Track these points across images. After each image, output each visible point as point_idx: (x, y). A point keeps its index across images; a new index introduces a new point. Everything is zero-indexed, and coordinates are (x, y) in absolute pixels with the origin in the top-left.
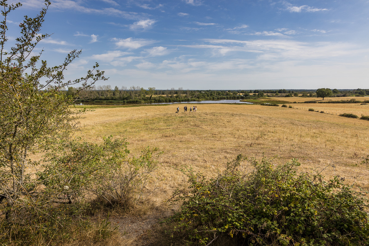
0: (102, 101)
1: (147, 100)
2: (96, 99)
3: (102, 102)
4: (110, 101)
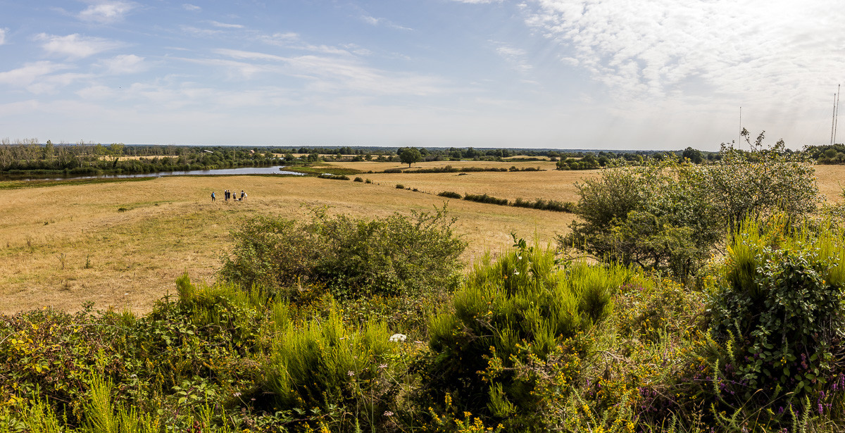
0: (23, 171)
1: (108, 169)
2: (11, 167)
3: (23, 173)
4: (39, 170)
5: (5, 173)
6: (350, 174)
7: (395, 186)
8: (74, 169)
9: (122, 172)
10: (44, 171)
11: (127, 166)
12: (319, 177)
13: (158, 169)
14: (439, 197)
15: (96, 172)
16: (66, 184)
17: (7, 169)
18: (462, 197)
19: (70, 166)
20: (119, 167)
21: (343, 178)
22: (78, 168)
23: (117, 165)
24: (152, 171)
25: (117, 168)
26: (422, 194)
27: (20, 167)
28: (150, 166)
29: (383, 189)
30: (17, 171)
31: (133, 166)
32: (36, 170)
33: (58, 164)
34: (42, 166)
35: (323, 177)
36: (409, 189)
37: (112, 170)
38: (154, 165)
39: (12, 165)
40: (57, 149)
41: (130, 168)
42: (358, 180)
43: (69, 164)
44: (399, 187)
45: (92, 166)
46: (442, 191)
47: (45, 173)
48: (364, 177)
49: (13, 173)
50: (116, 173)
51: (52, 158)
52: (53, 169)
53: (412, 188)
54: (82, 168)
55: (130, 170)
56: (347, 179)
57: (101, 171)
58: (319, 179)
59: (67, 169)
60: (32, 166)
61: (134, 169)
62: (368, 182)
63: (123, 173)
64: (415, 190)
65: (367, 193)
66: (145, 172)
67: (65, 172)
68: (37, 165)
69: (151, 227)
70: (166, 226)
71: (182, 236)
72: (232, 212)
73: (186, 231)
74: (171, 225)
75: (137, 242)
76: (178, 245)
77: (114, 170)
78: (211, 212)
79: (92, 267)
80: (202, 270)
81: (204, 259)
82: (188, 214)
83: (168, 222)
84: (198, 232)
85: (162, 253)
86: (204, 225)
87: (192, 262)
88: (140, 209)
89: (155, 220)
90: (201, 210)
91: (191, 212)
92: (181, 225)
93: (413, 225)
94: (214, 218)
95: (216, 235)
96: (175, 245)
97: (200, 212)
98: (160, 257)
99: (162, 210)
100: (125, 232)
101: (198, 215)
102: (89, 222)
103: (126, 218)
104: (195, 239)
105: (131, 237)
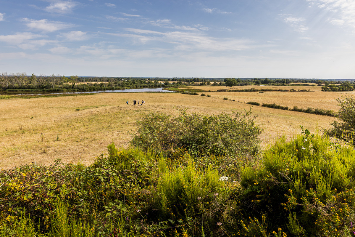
0: (16, 90)
1: (69, 89)
2: (9, 88)
3: (16, 91)
4: (27, 90)
5: (4, 91)
6: (199, 92)
7: (223, 98)
8: (49, 89)
9: (78, 90)
10: (30, 90)
11: (80, 87)
12: (183, 93)
13: (98, 89)
14: (247, 104)
15: (62, 91)
16: (44, 97)
17: (5, 89)
18: (260, 105)
19: (46, 87)
20: (75, 88)
21: (195, 94)
22: (52, 89)
23: (74, 87)
24: (94, 90)
25: (74, 88)
26: (238, 103)
27: (15, 88)
28: (93, 87)
29: (217, 100)
30: (12, 90)
31: (83, 88)
32: (25, 89)
33: (39, 87)
34: (29, 87)
35: (185, 93)
36: (231, 100)
37: (71, 90)
38: (95, 87)
39: (9, 86)
40: (38, 79)
41: (82, 89)
42: (203, 95)
43: (46, 86)
44: (225, 99)
45: (60, 87)
46: (249, 102)
47: (31, 91)
48: (206, 94)
49: (10, 91)
50: (74, 91)
51: (35, 83)
52: (36, 89)
53: (232, 100)
54: (54, 89)
55: (82, 90)
56: (197, 94)
57: (65, 90)
58: (182, 94)
59: (45, 89)
60: (23, 87)
61: (84, 89)
62: (208, 96)
63: (78, 91)
64: (234, 101)
65: (208, 102)
66: (90, 90)
67: (44, 91)
68: (26, 87)
69: (94, 119)
70: (102, 118)
71: (111, 123)
72: (137, 111)
73: (113, 121)
74: (105, 117)
75: (86, 127)
76: (108, 128)
77: (73, 90)
78: (126, 111)
79: (60, 140)
80: (121, 141)
81: (123, 135)
82: (114, 112)
83: (103, 116)
84: (120, 121)
85: (100, 132)
86: (123, 117)
87: (117, 137)
88: (88, 110)
89: (96, 115)
90: (121, 110)
91: (116, 111)
92: (110, 118)
93: (233, 119)
94: (128, 114)
95: (129, 123)
96: (107, 128)
97: (121, 111)
98: (99, 134)
99: (100, 110)
100: (79, 121)
101: (119, 112)
102: (58, 117)
103: (80, 115)
104: (118, 125)
105: (83, 124)
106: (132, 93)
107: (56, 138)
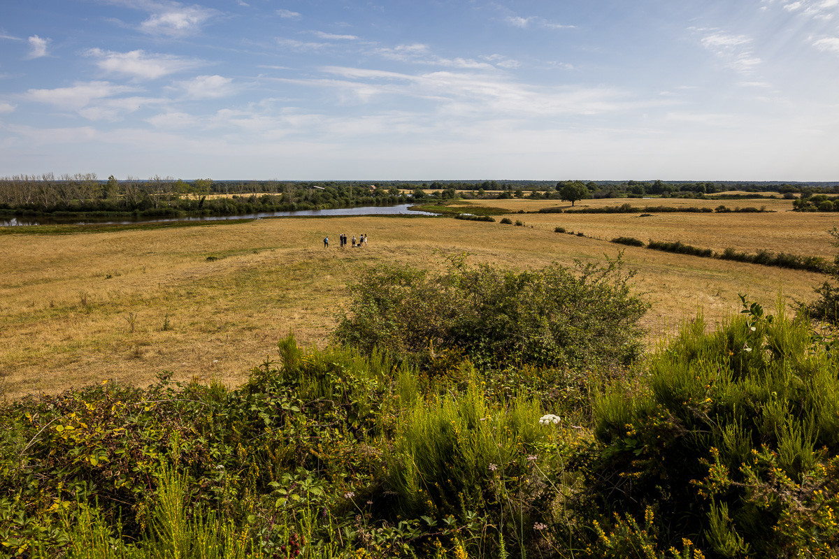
0: (75, 213)
1: (192, 210)
2: (57, 208)
3: (74, 216)
4: (98, 212)
5: (47, 215)
6: (495, 214)
7: (553, 229)
8: (146, 211)
9: (211, 213)
10: (105, 212)
11: (216, 205)
12: (457, 218)
13: (256, 209)
14: (612, 244)
15: (177, 214)
16: (136, 228)
17: (50, 210)
18: (644, 245)
19: (141, 206)
20: (206, 208)
21: (486, 220)
22: (152, 209)
23: (204, 205)
24: (249, 212)
25: (204, 209)
26: (589, 240)
27: (71, 209)
28: (246, 206)
29: (538, 233)
30: (65, 212)
31: (224, 206)
32: (94, 212)
33: (125, 205)
34: (102, 207)
35: (462, 218)
36: (572, 233)
37: (197, 211)
38: (251, 204)
39: (57, 206)
40: (123, 186)
41: (221, 209)
42: (505, 221)
43: (140, 204)
44: (559, 230)
45: (171, 206)
46: (616, 237)
47: (107, 216)
48: (514, 218)
49: (60, 216)
50: (203, 215)
51: (117, 197)
52: (118, 210)
53: (576, 233)
54: (158, 209)
55: (221, 211)
56: (492, 220)
57: (183, 212)
58: (456, 220)
59: (137, 210)
60: (89, 207)
61: (225, 209)
62: (518, 224)
63: (211, 215)
64: (580, 235)
65: (518, 238)
66: (240, 213)
67: (135, 214)
68: (95, 206)
69: (248, 279)
70: (267, 278)
71: (287, 289)
72: (349, 260)
73: (293, 283)
74: (274, 276)
75: (230, 298)
76: (282, 300)
77: (200, 210)
78: (323, 260)
79: (171, 329)
80: (311, 331)
81: (314, 318)
82: (295, 263)
83: (270, 272)
84: (307, 285)
85: (263, 310)
86: (315, 276)
87: (300, 321)
88: (235, 258)
89: (253, 271)
90: (311, 258)
91: (298, 260)
92: (286, 277)
93: (577, 278)
94: (327, 268)
95: (330, 287)
96: (279, 301)
97: (310, 261)
98: (260, 315)
99: (262, 259)
100: (215, 285)
101: (307, 264)
102: (167, 275)
103: (216, 269)
104: (303, 293)
105: (223, 291)
106: (335, 219)
107: (163, 324)
